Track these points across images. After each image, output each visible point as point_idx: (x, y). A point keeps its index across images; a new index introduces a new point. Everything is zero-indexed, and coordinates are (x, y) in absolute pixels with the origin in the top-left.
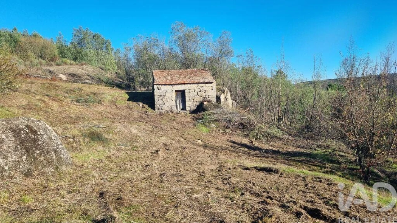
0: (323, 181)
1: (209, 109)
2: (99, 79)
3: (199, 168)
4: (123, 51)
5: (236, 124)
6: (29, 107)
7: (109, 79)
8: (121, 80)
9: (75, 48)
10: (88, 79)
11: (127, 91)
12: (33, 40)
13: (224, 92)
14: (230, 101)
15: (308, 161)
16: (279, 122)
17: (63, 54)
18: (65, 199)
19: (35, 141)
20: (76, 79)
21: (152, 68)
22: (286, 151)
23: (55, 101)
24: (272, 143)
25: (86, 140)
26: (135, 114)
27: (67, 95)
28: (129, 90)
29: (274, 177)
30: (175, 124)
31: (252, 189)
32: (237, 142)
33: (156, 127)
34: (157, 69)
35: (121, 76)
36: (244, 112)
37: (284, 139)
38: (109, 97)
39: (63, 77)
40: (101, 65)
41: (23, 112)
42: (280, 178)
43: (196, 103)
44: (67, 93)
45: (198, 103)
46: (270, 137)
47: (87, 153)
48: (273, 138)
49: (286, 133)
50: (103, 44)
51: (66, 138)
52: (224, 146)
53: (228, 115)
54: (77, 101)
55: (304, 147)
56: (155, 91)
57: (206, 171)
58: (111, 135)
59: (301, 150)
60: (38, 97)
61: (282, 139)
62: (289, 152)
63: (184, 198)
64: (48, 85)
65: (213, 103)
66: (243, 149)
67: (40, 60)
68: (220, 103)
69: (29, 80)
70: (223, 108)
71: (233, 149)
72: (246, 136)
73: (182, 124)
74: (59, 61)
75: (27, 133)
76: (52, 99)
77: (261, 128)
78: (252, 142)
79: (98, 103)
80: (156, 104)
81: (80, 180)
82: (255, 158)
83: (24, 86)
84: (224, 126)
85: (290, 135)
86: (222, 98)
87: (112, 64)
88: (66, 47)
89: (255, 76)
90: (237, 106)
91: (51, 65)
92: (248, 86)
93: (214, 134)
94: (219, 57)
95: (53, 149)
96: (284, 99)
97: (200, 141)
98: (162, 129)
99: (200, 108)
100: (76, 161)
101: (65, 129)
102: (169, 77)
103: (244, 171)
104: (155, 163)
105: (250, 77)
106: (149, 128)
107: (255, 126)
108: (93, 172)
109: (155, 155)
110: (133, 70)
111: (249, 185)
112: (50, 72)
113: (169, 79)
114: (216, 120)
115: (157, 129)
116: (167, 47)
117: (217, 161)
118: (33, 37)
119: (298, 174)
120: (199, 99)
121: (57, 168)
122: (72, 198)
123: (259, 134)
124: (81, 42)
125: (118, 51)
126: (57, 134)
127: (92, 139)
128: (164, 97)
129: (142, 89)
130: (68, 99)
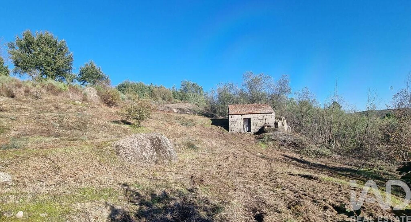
0: (357, 190)
1: (268, 131)
2: (195, 111)
3: (256, 171)
4: (210, 93)
5: (290, 143)
6: (158, 127)
7: (201, 111)
8: (208, 112)
9: (182, 93)
10: (188, 111)
11: (211, 119)
12: (160, 89)
13: (281, 120)
14: (286, 126)
15: (352, 175)
16: (329, 143)
17: (175, 97)
18: (173, 177)
19: (160, 145)
20: (182, 111)
21: (228, 104)
22: (333, 166)
23: (170, 124)
24: (321, 159)
25: (186, 147)
26: (216, 133)
27: (176, 121)
28: (213, 118)
29: (313, 182)
30: (242, 141)
31: (292, 188)
32: (289, 156)
33: (229, 142)
34: (232, 104)
35: (208, 109)
36: (297, 135)
37: (332, 157)
38: (200, 122)
39: (175, 110)
40: (196, 102)
41: (155, 130)
42: (318, 184)
43: (258, 127)
44: (176, 120)
45: (260, 127)
46: (319, 155)
47: (186, 154)
48: (322, 155)
49: (335, 153)
50: (198, 89)
51: (175, 145)
52: (278, 158)
53: (284, 137)
54: (182, 124)
55: (352, 164)
56: (229, 119)
57: (260, 173)
58: (200, 145)
59: (348, 167)
60: (161, 122)
61: (330, 156)
62: (336, 167)
63: (241, 186)
64: (166, 115)
65: (272, 127)
66: (294, 161)
67: (163, 101)
68: (278, 127)
69: (158, 112)
70: (279, 131)
71: (285, 161)
72: (298, 152)
73: (247, 141)
74: (173, 101)
75: (156, 141)
76: (169, 123)
77: (312, 147)
78: (302, 157)
79: (193, 126)
80: (229, 127)
81: (181, 168)
82: (302, 168)
83: (155, 116)
84: (280, 144)
85: (339, 154)
86: (280, 124)
87: (202, 101)
88: (177, 92)
89: (310, 108)
90: (291, 131)
91: (169, 104)
92: (302, 115)
93: (271, 149)
94: (279, 94)
95: (168, 150)
96: (336, 125)
97: (259, 154)
98: (233, 144)
99: (262, 131)
100: (180, 158)
101: (174, 140)
102: (240, 109)
103: (289, 176)
104: (226, 164)
105: (305, 108)
106: (224, 142)
107: (306, 146)
108: (188, 165)
109: (226, 159)
110: (216, 105)
111: (290, 185)
112: (168, 107)
113: (240, 111)
114: (273, 140)
115: (229, 143)
116: (239, 89)
117: (270, 168)
118: (160, 88)
119: (335, 182)
120: (261, 125)
121: (170, 161)
122: (177, 177)
123: (309, 152)
124: (185, 89)
125: (207, 93)
126: (171, 142)
127: (189, 147)
128: (236, 123)
129: (221, 117)
130: (177, 123)
